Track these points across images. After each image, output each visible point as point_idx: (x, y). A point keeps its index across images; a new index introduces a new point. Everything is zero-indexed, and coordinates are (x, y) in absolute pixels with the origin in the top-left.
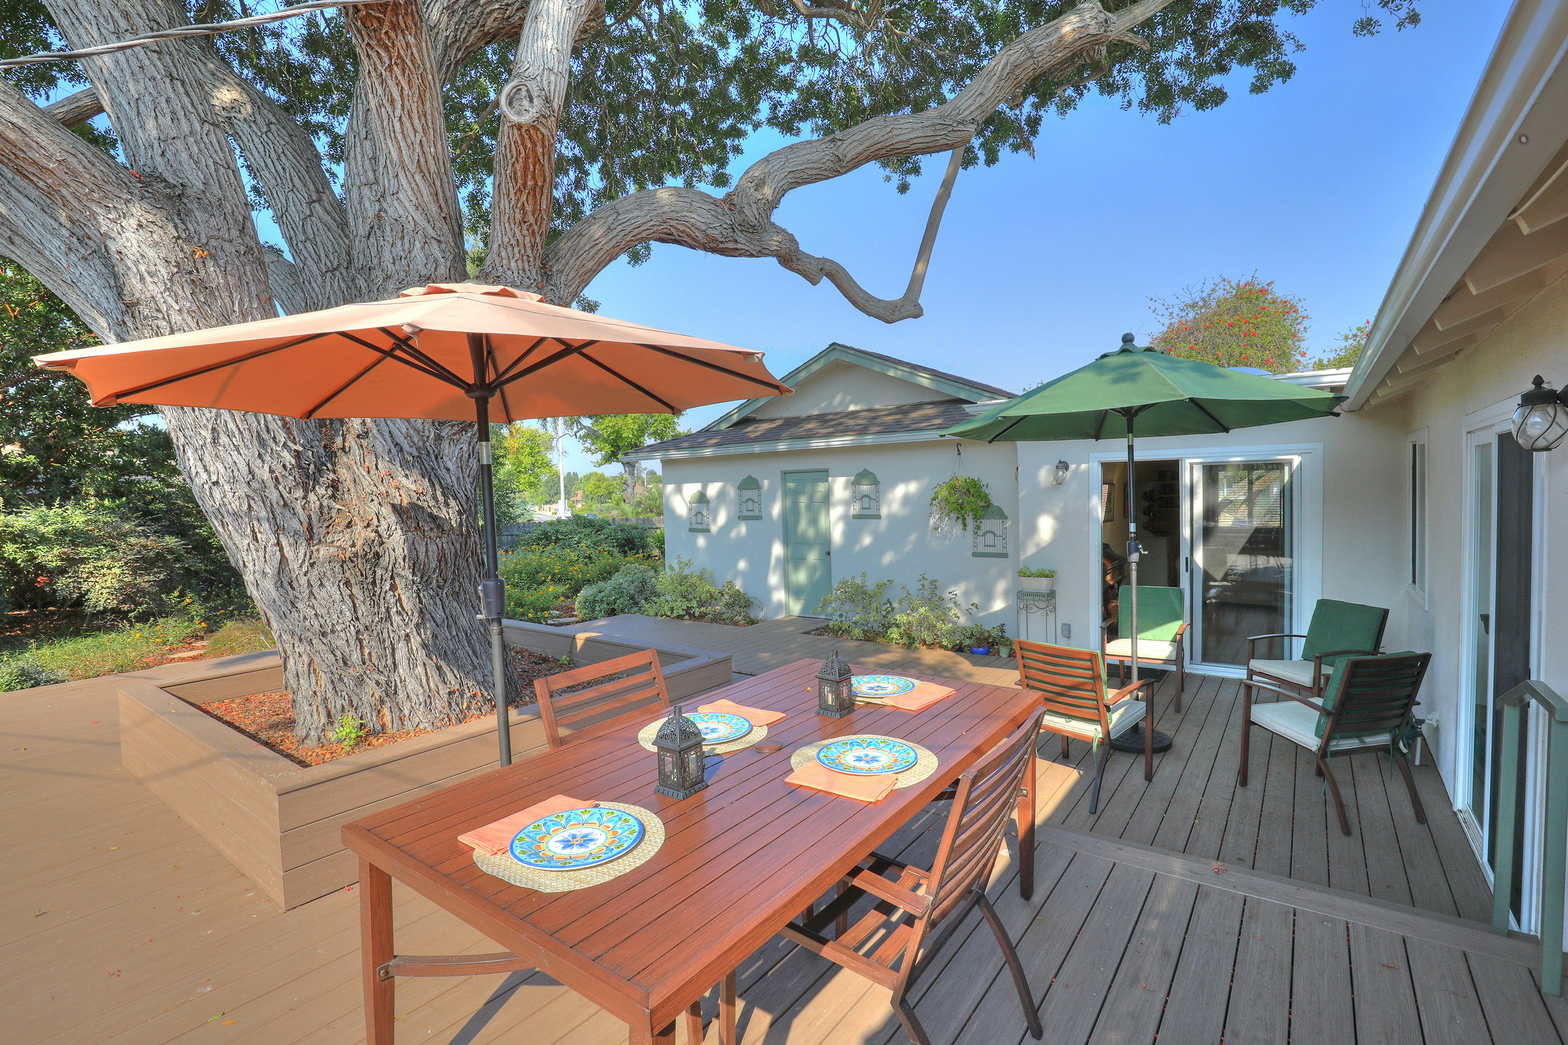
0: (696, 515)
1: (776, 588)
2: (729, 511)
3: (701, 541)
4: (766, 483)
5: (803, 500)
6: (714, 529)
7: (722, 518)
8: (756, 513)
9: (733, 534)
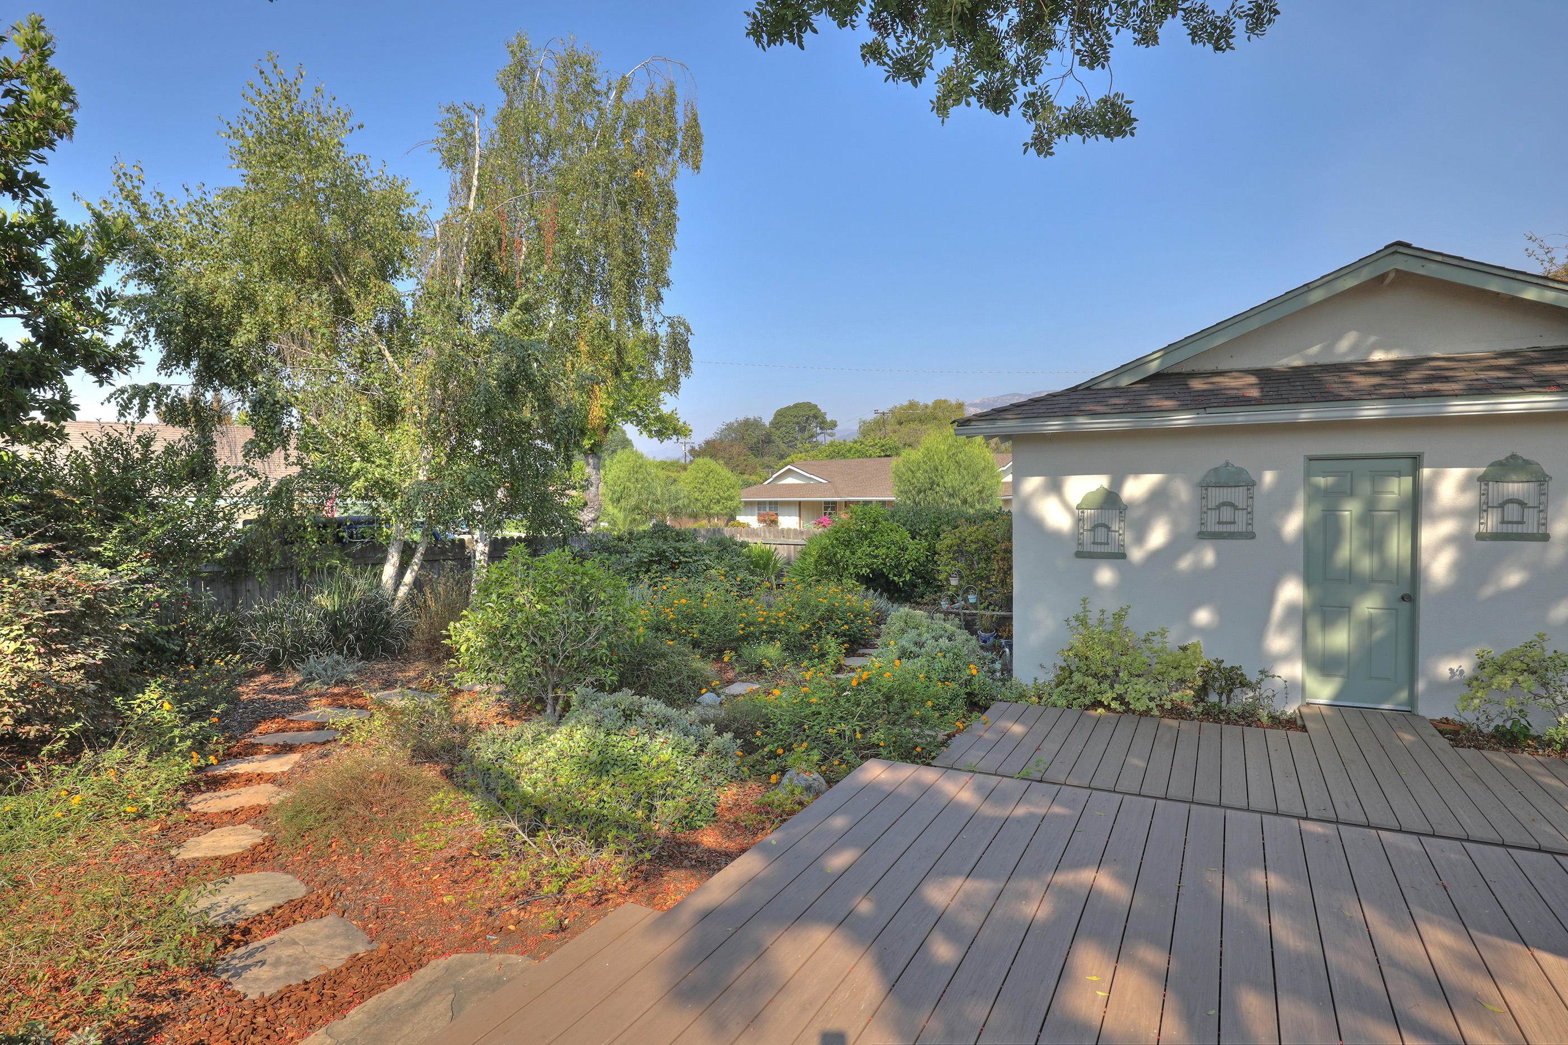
0: (1093, 529)
1: (1285, 657)
2: (1175, 524)
3: (1105, 575)
4: (1268, 477)
5: (1350, 510)
6: (1136, 554)
7: (1158, 536)
8: (1241, 527)
9: (1185, 563)
